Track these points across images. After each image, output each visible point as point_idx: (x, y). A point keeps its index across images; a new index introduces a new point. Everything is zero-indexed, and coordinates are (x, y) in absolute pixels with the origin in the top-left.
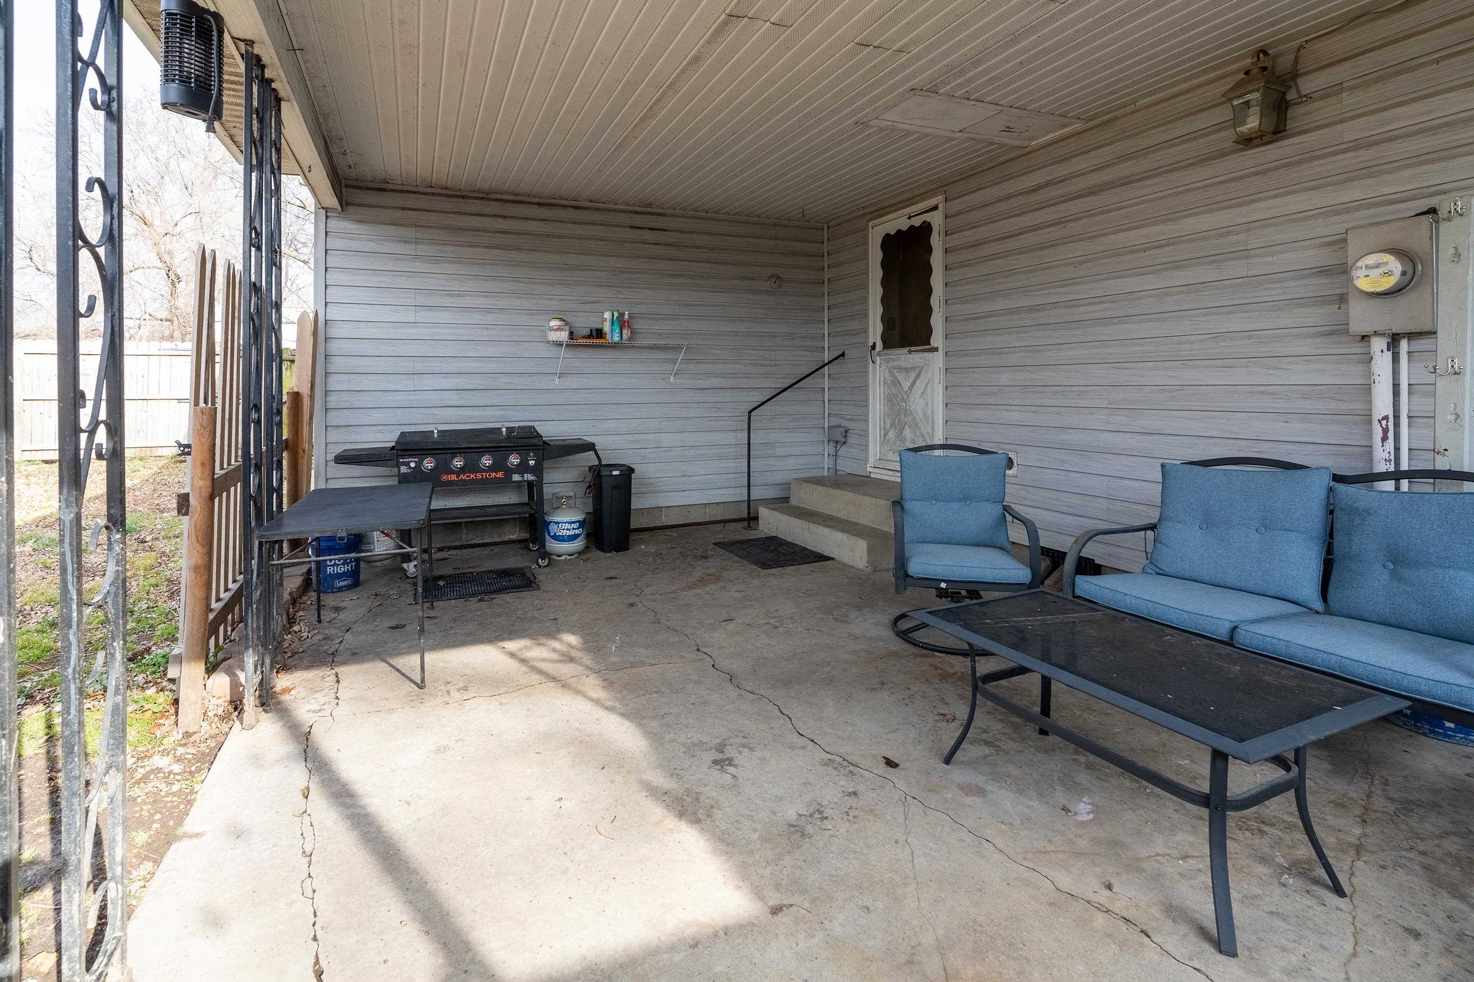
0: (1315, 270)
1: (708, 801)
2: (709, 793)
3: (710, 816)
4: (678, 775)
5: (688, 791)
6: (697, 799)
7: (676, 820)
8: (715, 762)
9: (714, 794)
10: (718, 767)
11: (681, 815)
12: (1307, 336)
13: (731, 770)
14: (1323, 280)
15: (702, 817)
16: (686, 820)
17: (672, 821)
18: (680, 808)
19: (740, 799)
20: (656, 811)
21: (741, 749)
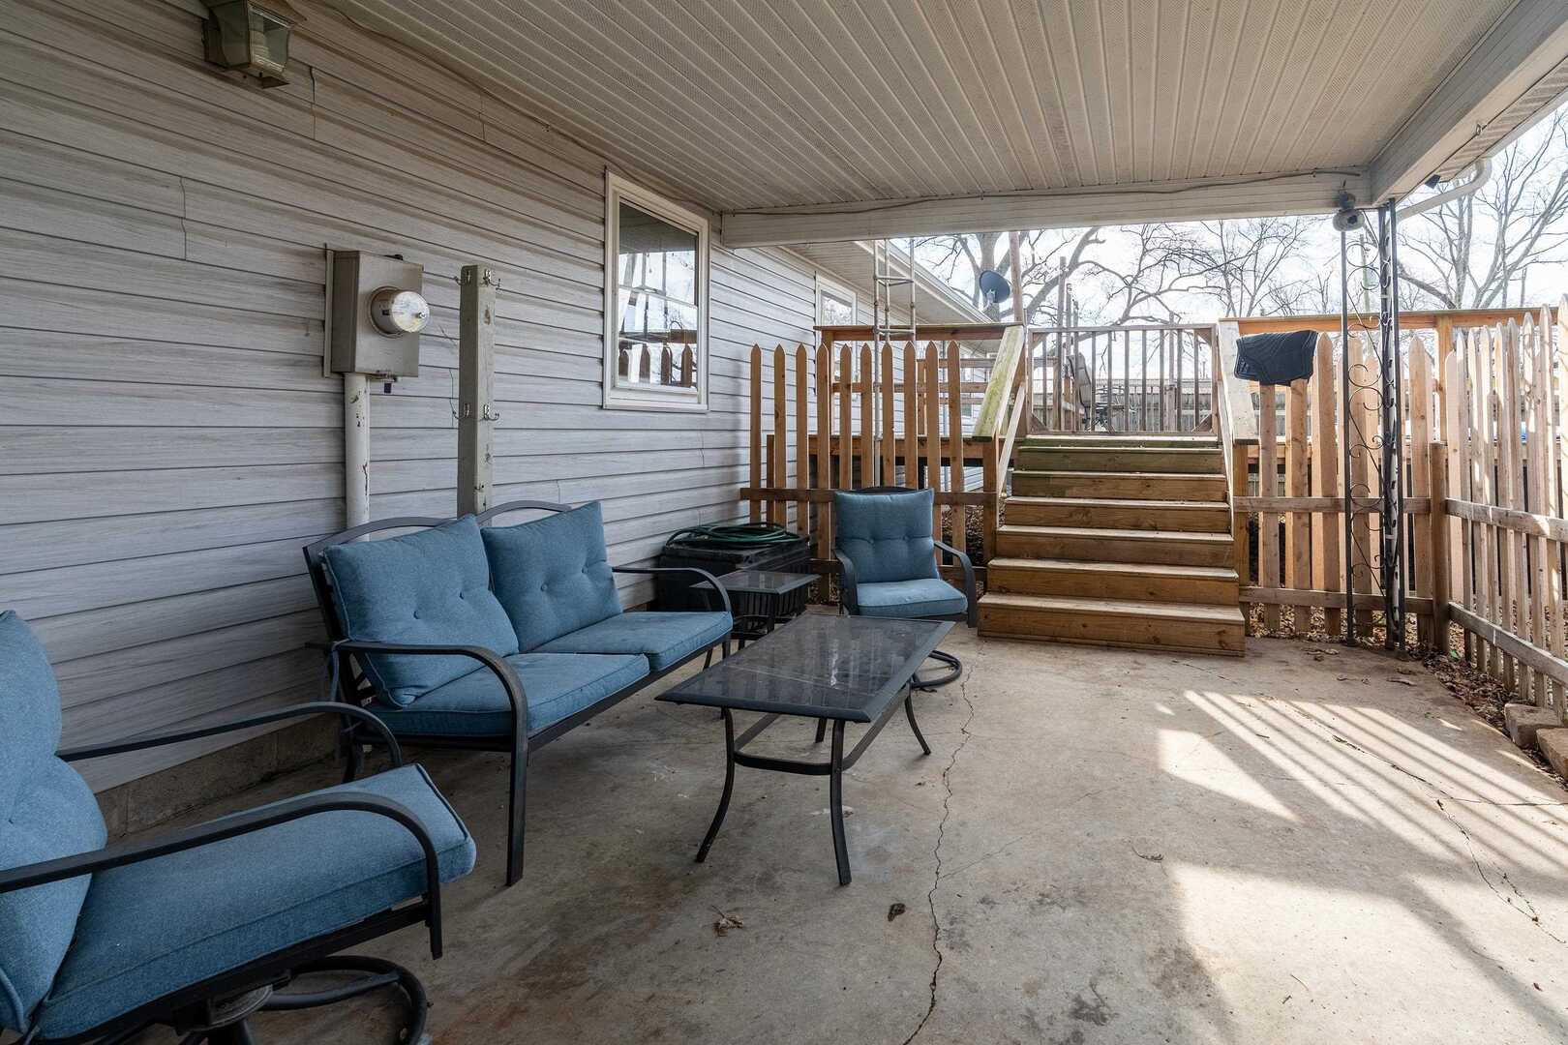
0: (277, 280)
1: (1152, 969)
2: (1143, 980)
3: (1163, 951)
4: (1170, 1027)
5: (1169, 994)
6: (1164, 977)
7: (1205, 964)
8: (1100, 1019)
9: (1138, 974)
10: (1105, 1010)
11: (1197, 967)
12: (266, 362)
13: (1088, 997)
14: (290, 296)
15: (1171, 953)
16: (1192, 958)
17: (1211, 964)
18: (1192, 976)
19: (1111, 954)
20: (1227, 985)
21: (1043, 1025)
